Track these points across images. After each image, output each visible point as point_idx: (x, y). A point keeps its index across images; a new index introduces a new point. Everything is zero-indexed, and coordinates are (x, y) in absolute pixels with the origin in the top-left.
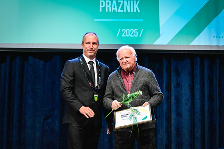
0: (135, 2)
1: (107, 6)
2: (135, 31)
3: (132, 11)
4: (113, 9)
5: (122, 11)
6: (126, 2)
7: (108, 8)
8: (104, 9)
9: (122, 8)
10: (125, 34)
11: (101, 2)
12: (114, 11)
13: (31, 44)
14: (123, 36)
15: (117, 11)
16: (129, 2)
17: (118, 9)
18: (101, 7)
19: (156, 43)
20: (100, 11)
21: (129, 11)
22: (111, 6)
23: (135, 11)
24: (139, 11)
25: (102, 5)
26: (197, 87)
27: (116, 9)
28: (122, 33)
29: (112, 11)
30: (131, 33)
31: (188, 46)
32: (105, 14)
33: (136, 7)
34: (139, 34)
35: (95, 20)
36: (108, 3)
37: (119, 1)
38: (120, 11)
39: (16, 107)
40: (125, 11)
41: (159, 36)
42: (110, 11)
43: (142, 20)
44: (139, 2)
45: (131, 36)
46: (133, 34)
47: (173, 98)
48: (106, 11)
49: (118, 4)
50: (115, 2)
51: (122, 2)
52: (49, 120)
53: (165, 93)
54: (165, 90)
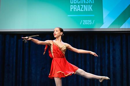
0: (90, 5)
1: (74, 8)
2: (90, 21)
3: (88, 11)
4: (78, 10)
5: (83, 11)
6: (85, 6)
7: (75, 9)
9: (83, 9)
10: (85, 23)
11: (71, 6)
12: (79, 10)
13: (34, 29)
14: (83, 24)
15: (80, 11)
16: (86, 5)
17: (80, 9)
18: (71, 8)
19: (101, 27)
20: (71, 11)
21: (86, 10)
22: (77, 8)
23: (90, 10)
24: (92, 10)
25: (72, 7)
26: (124, 51)
27: (79, 9)
28: (83, 22)
29: (78, 11)
30: (88, 22)
31: (119, 29)
33: (90, 8)
34: (92, 23)
35: (68, 16)
36: (75, 6)
37: (81, 5)
38: (81, 10)
39: (26, 63)
40: (84, 11)
41: (103, 24)
42: (76, 11)
43: (94, 15)
44: (92, 5)
45: (88, 24)
46: (89, 23)
47: (111, 57)
48: (74, 11)
49: (81, 7)
50: (79, 6)
51: (83, 6)
52: (44, 70)
53: (107, 55)
54: (106, 53)
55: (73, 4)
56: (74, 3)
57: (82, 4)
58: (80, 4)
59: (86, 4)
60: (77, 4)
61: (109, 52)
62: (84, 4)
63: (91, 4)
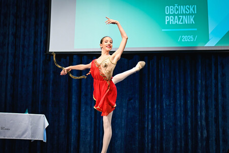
0: (191, 16)
1: (171, 20)
2: (191, 37)
3: (189, 23)
4: (175, 22)
5: (182, 23)
6: (184, 17)
8: (169, 22)
9: (182, 21)
10: (184, 40)
11: (166, 17)
12: (176, 23)
17: (179, 22)
18: (166, 21)
19: (206, 45)
20: (166, 23)
21: (187, 23)
22: (174, 20)
23: (191, 23)
24: (194, 23)
25: (167, 19)
27: (177, 22)
28: (182, 39)
30: (188, 38)
32: (170, 26)
33: (192, 20)
34: (194, 40)
35: (163, 30)
36: (172, 18)
40: (184, 23)
41: (208, 40)
42: (173, 23)
43: (196, 29)
44: (193, 16)
45: (188, 41)
46: (190, 40)
47: (219, 84)
48: (171, 23)
49: (179, 19)
50: (176, 17)
51: (182, 17)
52: (132, 101)
53: (214, 81)
54: (213, 78)
55: (169, 15)
56: (171, 13)
57: (181, 15)
58: (178, 15)
59: (186, 15)
60: (174, 15)
61: (216, 78)
62: (183, 14)
63: (192, 14)
